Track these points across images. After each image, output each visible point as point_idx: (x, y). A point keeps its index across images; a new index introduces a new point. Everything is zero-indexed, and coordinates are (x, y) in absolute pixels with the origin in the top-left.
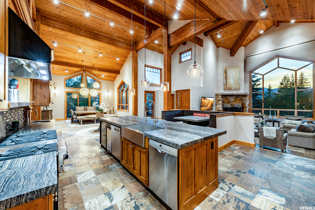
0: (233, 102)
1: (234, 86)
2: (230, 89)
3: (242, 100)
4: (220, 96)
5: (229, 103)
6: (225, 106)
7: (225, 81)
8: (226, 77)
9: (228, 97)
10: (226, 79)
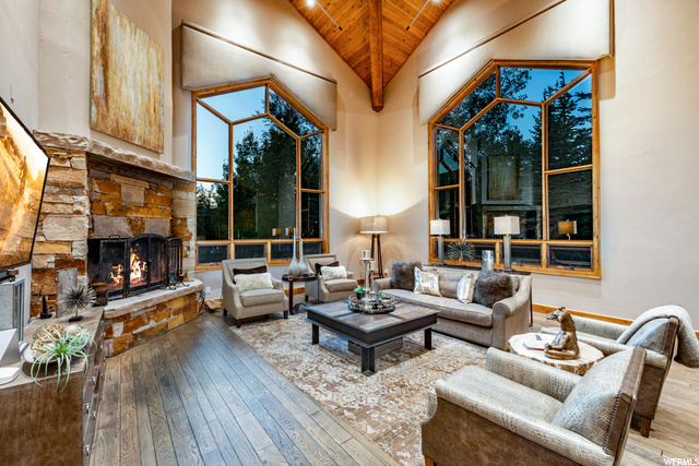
0: (138, 208)
1: (139, 130)
2: (123, 136)
3: (171, 202)
4: (80, 162)
5: (121, 210)
6: (103, 233)
7: (98, 76)
8: (104, 54)
9: (117, 179)
10: (105, 66)
